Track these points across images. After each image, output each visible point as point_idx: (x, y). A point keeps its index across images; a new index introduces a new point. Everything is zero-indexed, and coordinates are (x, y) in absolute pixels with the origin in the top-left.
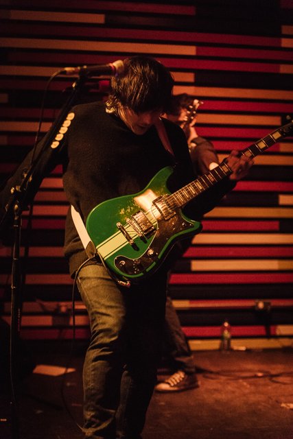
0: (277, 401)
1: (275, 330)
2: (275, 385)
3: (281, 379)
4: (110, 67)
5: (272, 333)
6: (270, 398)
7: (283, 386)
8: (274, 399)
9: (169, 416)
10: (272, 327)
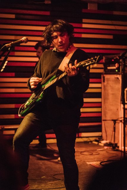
0: (84, 162)
1: (81, 135)
2: (83, 155)
3: (84, 153)
4: (22, 40)
5: (80, 136)
6: (81, 160)
7: (86, 156)
8: (83, 161)
9: (44, 168)
10: (80, 134)
